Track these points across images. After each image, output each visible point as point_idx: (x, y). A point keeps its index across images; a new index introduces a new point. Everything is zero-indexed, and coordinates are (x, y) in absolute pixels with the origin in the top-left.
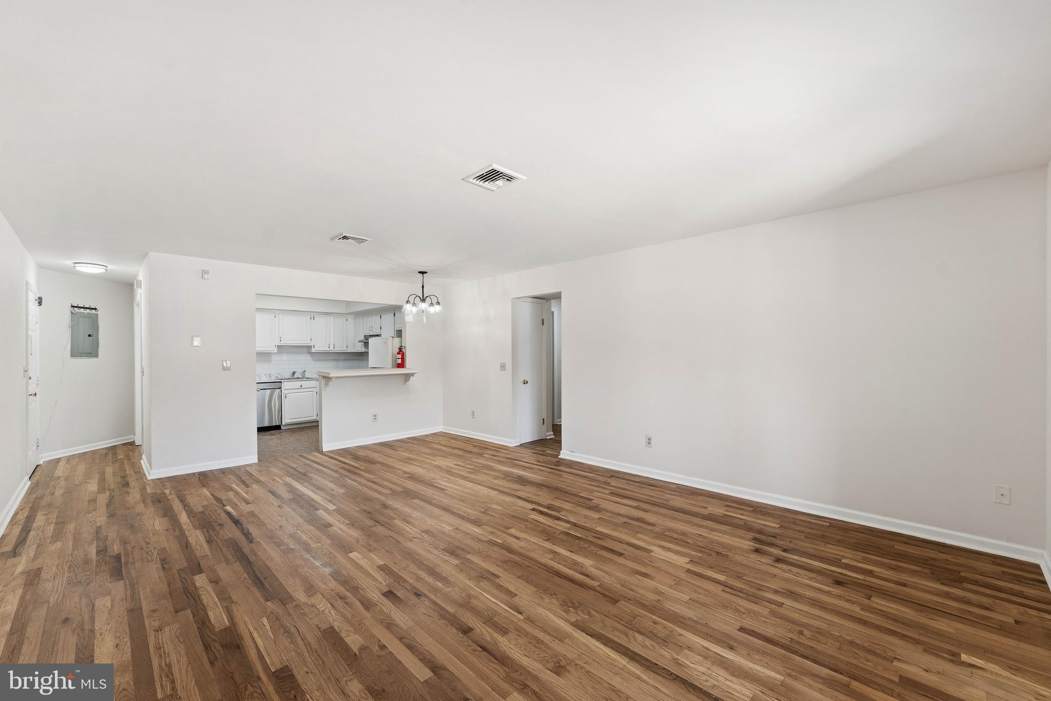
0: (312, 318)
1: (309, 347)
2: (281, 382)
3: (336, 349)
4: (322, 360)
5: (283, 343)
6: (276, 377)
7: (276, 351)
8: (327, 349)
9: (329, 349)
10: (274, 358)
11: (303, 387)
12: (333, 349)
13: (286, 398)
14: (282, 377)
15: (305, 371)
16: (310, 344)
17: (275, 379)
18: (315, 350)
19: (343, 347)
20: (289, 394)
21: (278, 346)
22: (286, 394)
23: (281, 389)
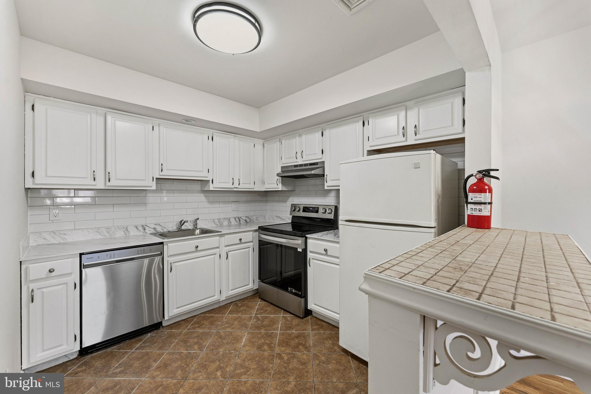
0: (210, 138)
1: (204, 182)
2: (162, 243)
3: (241, 186)
4: (219, 202)
5: (167, 174)
6: (154, 229)
7: (154, 188)
8: (230, 185)
9: (233, 187)
10: (151, 198)
12: (237, 186)
13: (171, 272)
14: (163, 229)
15: (198, 219)
16: (207, 177)
17: (152, 232)
18: (214, 188)
19: (250, 184)
20: (176, 264)
21: (157, 178)
22: (171, 263)
23: (163, 257)
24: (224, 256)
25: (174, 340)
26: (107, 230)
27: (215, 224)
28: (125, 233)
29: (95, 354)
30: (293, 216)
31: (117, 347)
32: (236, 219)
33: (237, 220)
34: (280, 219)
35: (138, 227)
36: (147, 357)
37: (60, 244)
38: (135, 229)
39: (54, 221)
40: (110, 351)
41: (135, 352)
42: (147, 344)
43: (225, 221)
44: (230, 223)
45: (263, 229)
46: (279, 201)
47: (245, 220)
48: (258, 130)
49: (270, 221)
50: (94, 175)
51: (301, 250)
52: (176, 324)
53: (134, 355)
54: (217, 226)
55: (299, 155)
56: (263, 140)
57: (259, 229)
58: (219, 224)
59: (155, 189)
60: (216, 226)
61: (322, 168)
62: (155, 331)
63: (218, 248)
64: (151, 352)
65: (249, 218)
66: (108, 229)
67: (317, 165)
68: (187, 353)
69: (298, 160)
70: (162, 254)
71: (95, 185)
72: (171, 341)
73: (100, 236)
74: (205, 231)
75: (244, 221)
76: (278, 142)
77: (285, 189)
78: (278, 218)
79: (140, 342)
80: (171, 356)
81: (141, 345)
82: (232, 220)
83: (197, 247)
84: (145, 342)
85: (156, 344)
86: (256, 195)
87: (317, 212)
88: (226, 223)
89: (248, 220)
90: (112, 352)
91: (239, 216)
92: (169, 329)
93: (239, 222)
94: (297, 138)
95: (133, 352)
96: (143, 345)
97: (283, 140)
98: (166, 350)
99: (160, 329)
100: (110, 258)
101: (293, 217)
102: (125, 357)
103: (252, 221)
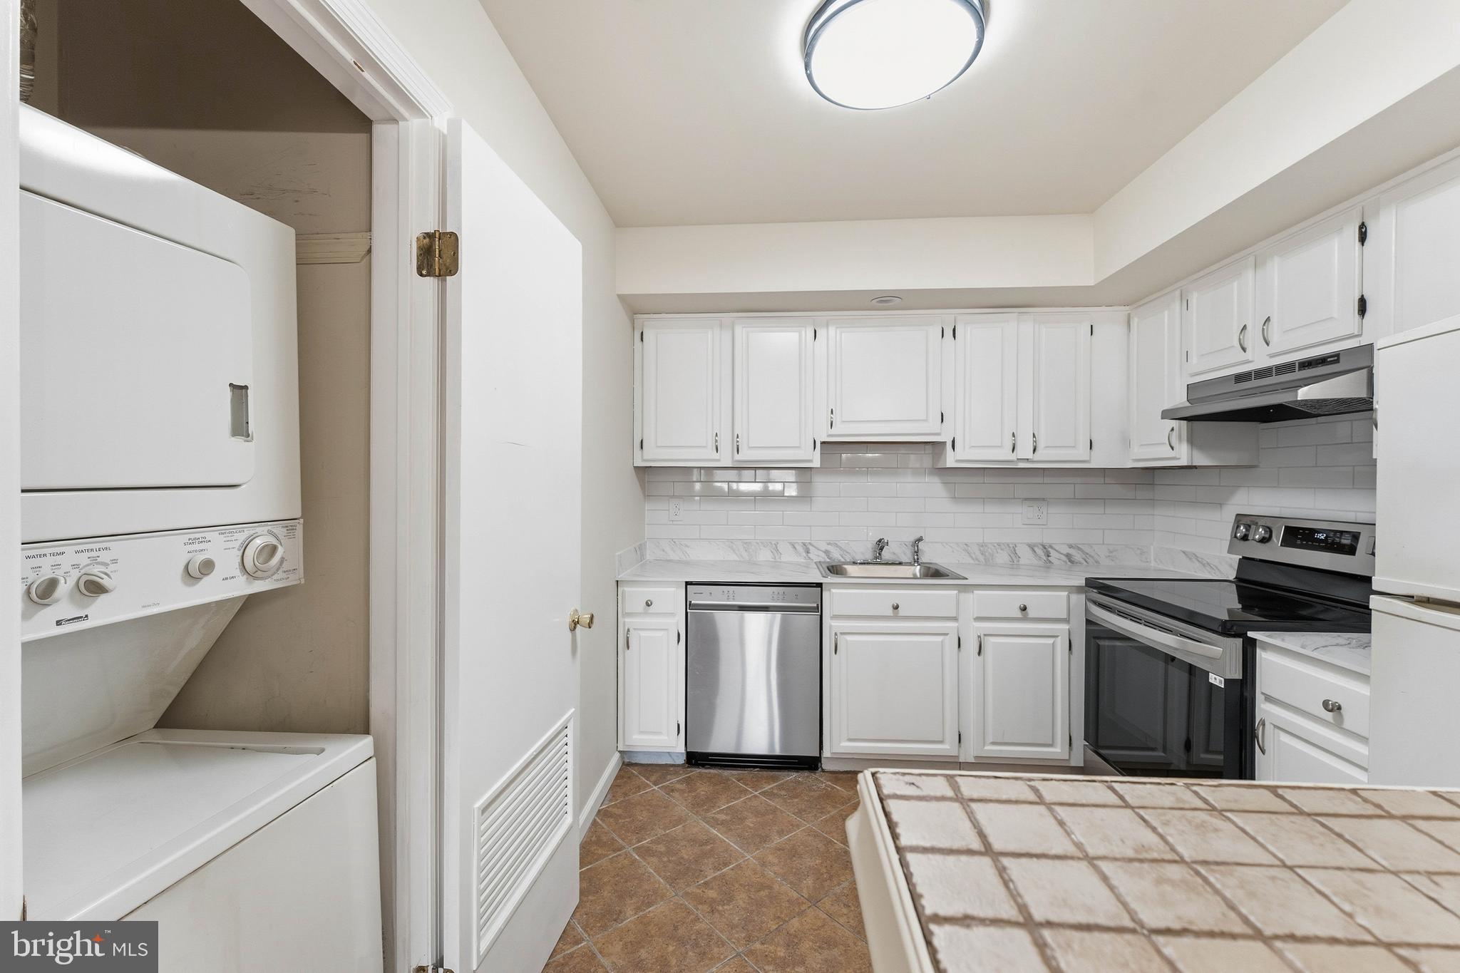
0: (949, 333)
1: (936, 447)
2: (820, 585)
3: (1044, 454)
4: (984, 500)
5: (843, 432)
6: (827, 552)
7: (816, 463)
8: (1004, 454)
9: (1013, 457)
11: (901, 612)
12: (1030, 455)
13: (836, 653)
14: (844, 556)
15: (920, 539)
16: (938, 434)
17: (823, 560)
18: (958, 461)
19: (1074, 447)
20: (849, 638)
21: (823, 443)
22: (836, 634)
23: (821, 616)
24: (970, 645)
25: (830, 809)
26: (745, 546)
27: (972, 557)
28: (774, 555)
29: (707, 771)
30: (1244, 558)
31: (739, 774)
32: (1036, 549)
33: (1039, 551)
34: (1198, 564)
35: (796, 546)
36: (771, 817)
37: (679, 562)
38: (790, 547)
39: (675, 523)
40: (726, 776)
41: (758, 797)
42: (783, 793)
43: (999, 551)
44: (1014, 558)
45: (1100, 588)
46: (1194, 503)
47: (1068, 556)
48: (1090, 281)
49: (1161, 567)
50: (716, 441)
51: (1220, 682)
52: (849, 775)
53: (755, 803)
54: (977, 562)
55: (1253, 337)
56: (1127, 308)
57: (1087, 585)
58: (982, 558)
59: (819, 466)
60: (972, 562)
61: (1365, 371)
62: (806, 773)
63: (955, 619)
64: (782, 812)
65: (1079, 549)
66: (747, 544)
67: (1337, 361)
68: (841, 849)
69: (1249, 355)
70: (819, 609)
71: (719, 460)
72: (824, 808)
73: (733, 557)
74: (934, 571)
75: (1064, 558)
76: (1177, 303)
77: (1201, 460)
78: (1190, 559)
79: (774, 782)
80: (810, 838)
81: (772, 788)
82: (1025, 553)
83: (896, 608)
84: (780, 787)
85: (796, 800)
86: (1108, 480)
87: (1351, 550)
88: (1002, 557)
89: (1077, 556)
90: (728, 780)
91: (1046, 541)
92: (830, 781)
93: (1045, 558)
94: (1249, 275)
95: (755, 796)
96: (775, 791)
97: (1195, 295)
98: (807, 822)
99: (815, 774)
100: (728, 599)
101: (1245, 561)
102: (741, 798)
103: (1090, 560)
